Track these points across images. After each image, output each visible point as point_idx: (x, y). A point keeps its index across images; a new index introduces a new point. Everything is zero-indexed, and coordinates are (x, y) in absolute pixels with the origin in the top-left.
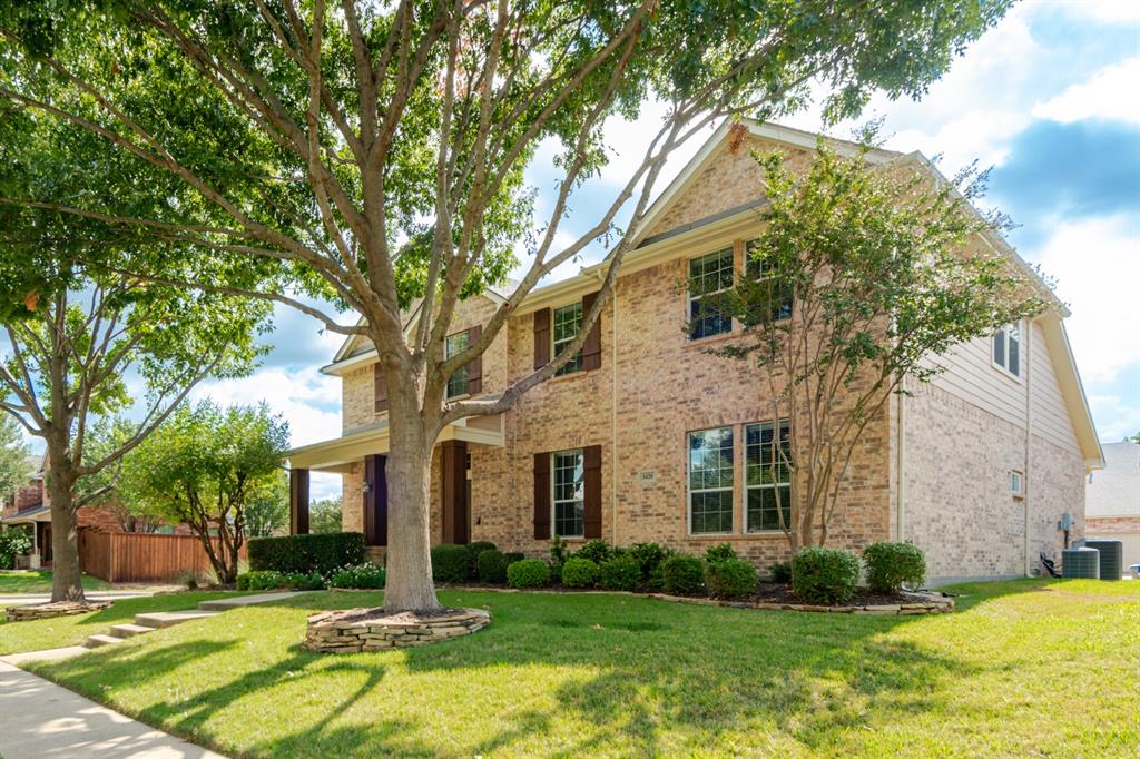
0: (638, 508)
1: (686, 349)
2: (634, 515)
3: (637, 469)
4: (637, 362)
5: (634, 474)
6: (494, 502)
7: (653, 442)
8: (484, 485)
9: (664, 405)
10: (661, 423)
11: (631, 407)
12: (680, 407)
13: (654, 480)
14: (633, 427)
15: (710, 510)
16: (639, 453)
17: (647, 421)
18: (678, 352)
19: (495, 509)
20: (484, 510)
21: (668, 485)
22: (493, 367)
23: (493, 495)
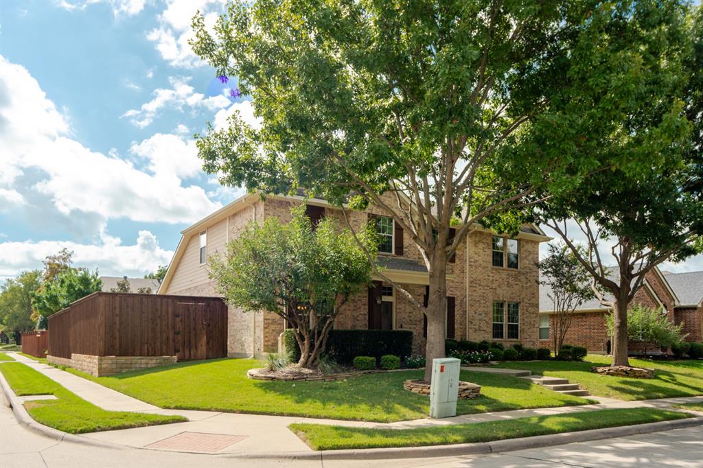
0: (477, 327)
1: (493, 269)
2: (476, 330)
3: (477, 311)
4: (476, 267)
5: (476, 313)
6: (410, 317)
7: (482, 302)
8: (405, 307)
9: (486, 288)
10: (485, 295)
11: (474, 285)
12: (491, 290)
13: (482, 317)
14: (475, 294)
15: (498, 331)
16: (477, 305)
17: (480, 292)
18: (490, 269)
19: (411, 320)
20: (404, 320)
21: (487, 319)
22: (410, 245)
23: (410, 313)
